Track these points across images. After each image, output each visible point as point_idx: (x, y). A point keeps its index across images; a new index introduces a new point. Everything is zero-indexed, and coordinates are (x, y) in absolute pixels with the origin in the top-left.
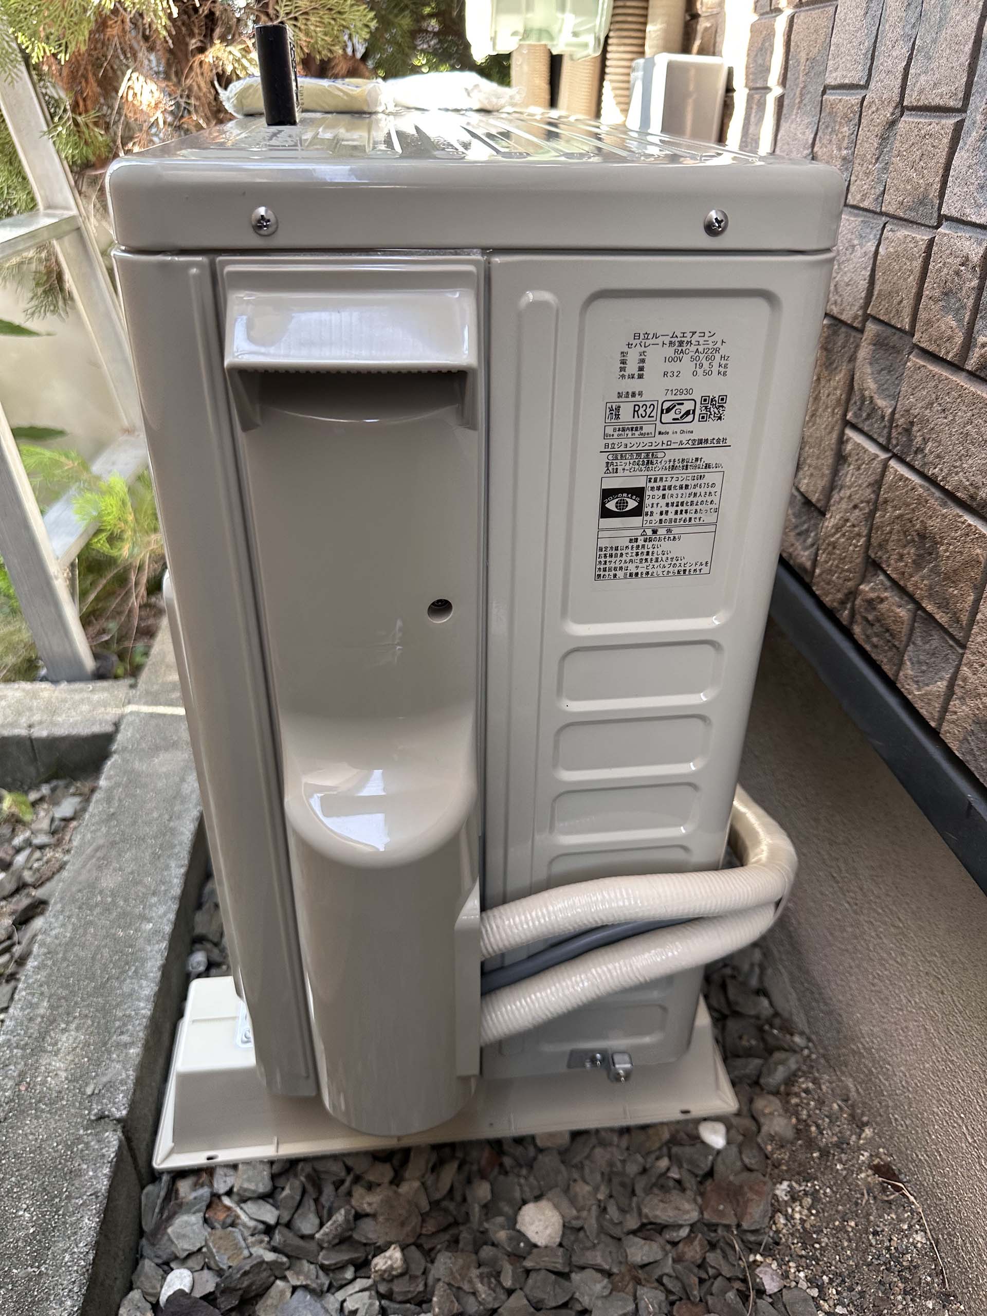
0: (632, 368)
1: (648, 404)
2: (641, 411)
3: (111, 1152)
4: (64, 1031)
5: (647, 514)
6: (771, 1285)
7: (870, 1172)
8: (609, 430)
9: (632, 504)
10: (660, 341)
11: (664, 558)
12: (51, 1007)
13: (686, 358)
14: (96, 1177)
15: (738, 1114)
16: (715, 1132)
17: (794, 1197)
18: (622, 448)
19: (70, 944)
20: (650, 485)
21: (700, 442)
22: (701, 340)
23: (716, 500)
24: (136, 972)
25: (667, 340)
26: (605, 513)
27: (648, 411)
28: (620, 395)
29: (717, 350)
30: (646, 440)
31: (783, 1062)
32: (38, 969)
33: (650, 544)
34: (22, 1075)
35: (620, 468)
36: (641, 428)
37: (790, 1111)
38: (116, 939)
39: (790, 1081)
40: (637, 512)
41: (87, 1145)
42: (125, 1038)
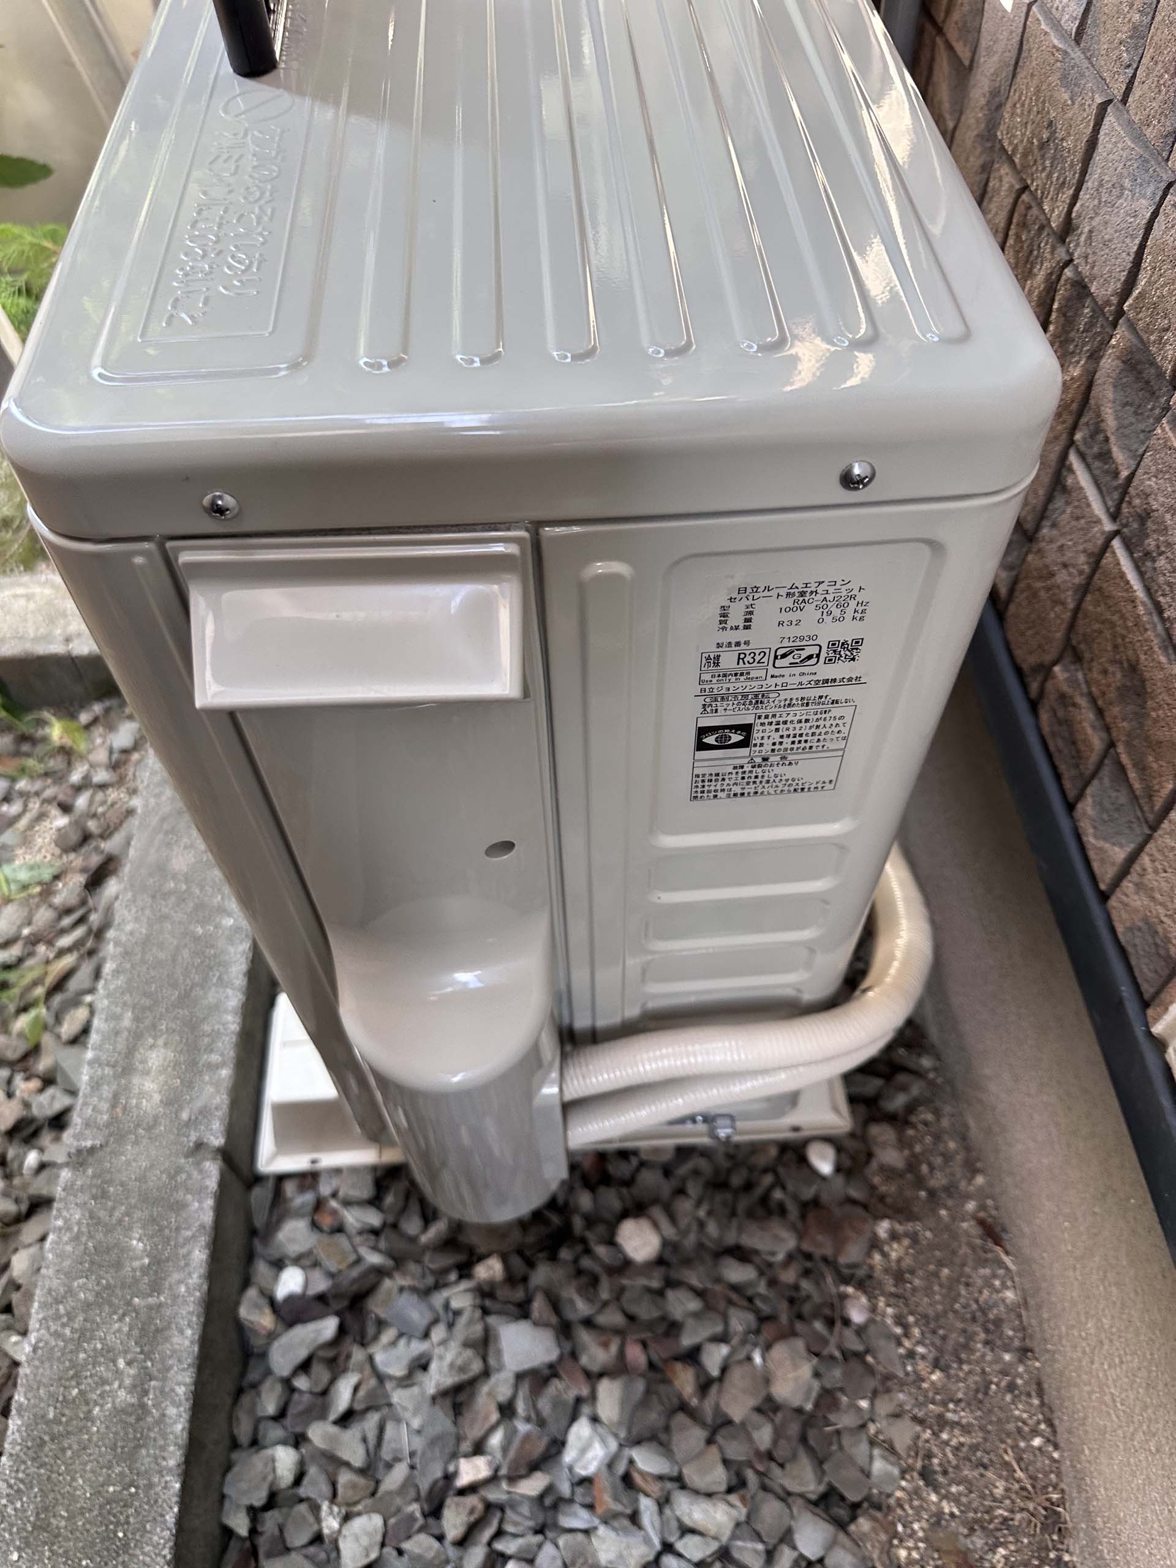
0: (736, 617)
1: (757, 652)
2: (748, 658)
3: (212, 1183)
4: (152, 1047)
5: (755, 745)
6: (857, 1316)
7: (973, 1223)
8: (706, 677)
9: (736, 738)
10: (774, 593)
11: (777, 780)
12: (137, 1019)
13: (810, 608)
14: (201, 1208)
15: (852, 1135)
16: (823, 1158)
17: (894, 1236)
18: (723, 691)
19: (146, 943)
20: (758, 721)
21: (827, 681)
22: (831, 590)
23: (845, 730)
24: (220, 978)
25: (783, 592)
26: (701, 746)
27: (757, 658)
28: (719, 645)
29: (854, 597)
30: (753, 684)
31: (904, 1088)
32: (117, 972)
33: (759, 770)
34: (116, 1096)
35: (719, 709)
36: (748, 673)
37: (903, 1143)
38: (197, 939)
39: (911, 1108)
40: (744, 743)
41: (189, 1176)
42: (215, 1058)
